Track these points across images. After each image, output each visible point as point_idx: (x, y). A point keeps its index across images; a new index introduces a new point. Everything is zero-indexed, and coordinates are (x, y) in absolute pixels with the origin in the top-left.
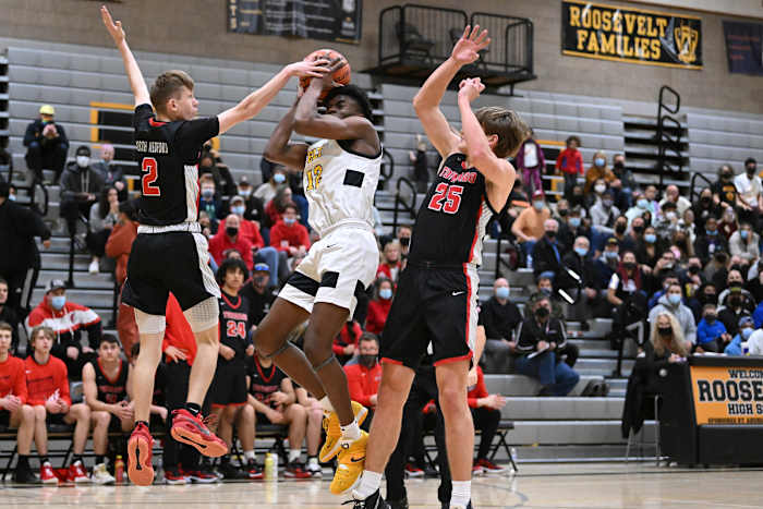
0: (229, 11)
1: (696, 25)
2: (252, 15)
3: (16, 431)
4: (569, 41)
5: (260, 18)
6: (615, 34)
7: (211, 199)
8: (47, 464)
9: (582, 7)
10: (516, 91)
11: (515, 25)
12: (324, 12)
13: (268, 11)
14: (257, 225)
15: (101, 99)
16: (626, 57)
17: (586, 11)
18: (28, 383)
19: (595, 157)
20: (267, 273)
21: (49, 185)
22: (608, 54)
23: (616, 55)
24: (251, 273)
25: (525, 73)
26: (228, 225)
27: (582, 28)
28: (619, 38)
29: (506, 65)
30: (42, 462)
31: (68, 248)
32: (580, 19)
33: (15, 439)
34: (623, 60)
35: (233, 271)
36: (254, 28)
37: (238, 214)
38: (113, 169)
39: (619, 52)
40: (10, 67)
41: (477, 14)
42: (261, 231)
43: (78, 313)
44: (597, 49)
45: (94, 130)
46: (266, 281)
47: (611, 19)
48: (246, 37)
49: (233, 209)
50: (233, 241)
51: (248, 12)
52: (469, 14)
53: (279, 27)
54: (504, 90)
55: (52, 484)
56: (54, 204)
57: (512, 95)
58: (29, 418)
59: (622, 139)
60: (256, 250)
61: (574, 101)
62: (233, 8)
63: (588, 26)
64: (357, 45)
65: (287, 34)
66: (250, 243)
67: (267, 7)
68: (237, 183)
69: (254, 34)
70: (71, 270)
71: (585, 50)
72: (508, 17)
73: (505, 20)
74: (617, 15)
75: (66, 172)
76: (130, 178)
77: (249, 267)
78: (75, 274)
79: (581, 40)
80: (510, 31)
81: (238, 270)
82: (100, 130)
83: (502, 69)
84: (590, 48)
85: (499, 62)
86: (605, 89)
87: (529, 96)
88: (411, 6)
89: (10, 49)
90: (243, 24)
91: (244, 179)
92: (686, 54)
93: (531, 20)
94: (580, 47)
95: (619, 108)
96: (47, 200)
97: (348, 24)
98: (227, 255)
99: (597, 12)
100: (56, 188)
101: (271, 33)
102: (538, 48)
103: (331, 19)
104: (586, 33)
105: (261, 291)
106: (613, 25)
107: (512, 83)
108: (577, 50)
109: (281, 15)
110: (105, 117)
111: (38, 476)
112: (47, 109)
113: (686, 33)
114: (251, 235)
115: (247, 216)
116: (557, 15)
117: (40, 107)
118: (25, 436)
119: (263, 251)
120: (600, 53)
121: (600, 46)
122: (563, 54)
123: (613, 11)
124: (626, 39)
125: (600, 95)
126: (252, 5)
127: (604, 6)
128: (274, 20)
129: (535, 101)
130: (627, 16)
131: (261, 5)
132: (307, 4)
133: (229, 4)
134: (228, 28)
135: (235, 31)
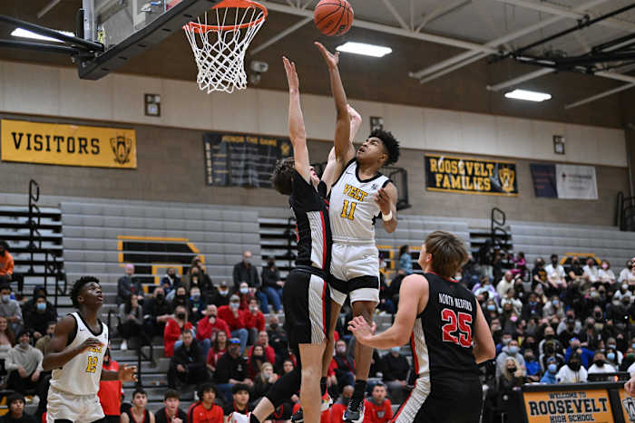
0: (207, 172)
1: (512, 167)
2: (221, 175)
4: (431, 181)
5: (227, 175)
6: (461, 175)
7: (198, 300)
9: (438, 159)
11: (394, 173)
12: (268, 170)
13: (233, 171)
15: (124, 234)
16: (468, 190)
17: (441, 161)
20: (239, 344)
22: (456, 189)
23: (462, 189)
25: (403, 204)
27: (438, 172)
28: (463, 178)
32: (437, 167)
34: (466, 192)
36: (224, 183)
38: (134, 280)
39: (464, 187)
40: (63, 215)
44: (449, 186)
45: (121, 255)
46: (238, 350)
47: (457, 166)
48: (219, 188)
51: (219, 172)
53: (241, 181)
59: (470, 244)
61: (436, 220)
62: (210, 170)
63: (442, 171)
65: (246, 186)
67: (233, 168)
68: (218, 286)
69: (224, 186)
71: (442, 187)
73: (388, 170)
74: (461, 164)
76: (145, 286)
79: (438, 180)
80: (392, 177)
82: (125, 255)
84: (444, 185)
86: (456, 212)
87: (407, 219)
89: (63, 203)
90: (218, 180)
92: (507, 187)
93: (405, 169)
94: (438, 185)
95: (466, 224)
99: (447, 162)
102: (411, 187)
104: (441, 176)
105: (235, 357)
106: (458, 170)
108: (435, 187)
109: (241, 173)
110: (127, 246)
113: (506, 172)
116: (422, 165)
120: (451, 188)
121: (451, 183)
122: (427, 190)
123: (458, 161)
124: (468, 179)
125: (454, 216)
126: (222, 168)
127: (452, 157)
128: (236, 177)
129: (411, 221)
130: (468, 164)
131: (228, 167)
132: (258, 165)
133: (206, 167)
134: (207, 183)
135: (211, 185)
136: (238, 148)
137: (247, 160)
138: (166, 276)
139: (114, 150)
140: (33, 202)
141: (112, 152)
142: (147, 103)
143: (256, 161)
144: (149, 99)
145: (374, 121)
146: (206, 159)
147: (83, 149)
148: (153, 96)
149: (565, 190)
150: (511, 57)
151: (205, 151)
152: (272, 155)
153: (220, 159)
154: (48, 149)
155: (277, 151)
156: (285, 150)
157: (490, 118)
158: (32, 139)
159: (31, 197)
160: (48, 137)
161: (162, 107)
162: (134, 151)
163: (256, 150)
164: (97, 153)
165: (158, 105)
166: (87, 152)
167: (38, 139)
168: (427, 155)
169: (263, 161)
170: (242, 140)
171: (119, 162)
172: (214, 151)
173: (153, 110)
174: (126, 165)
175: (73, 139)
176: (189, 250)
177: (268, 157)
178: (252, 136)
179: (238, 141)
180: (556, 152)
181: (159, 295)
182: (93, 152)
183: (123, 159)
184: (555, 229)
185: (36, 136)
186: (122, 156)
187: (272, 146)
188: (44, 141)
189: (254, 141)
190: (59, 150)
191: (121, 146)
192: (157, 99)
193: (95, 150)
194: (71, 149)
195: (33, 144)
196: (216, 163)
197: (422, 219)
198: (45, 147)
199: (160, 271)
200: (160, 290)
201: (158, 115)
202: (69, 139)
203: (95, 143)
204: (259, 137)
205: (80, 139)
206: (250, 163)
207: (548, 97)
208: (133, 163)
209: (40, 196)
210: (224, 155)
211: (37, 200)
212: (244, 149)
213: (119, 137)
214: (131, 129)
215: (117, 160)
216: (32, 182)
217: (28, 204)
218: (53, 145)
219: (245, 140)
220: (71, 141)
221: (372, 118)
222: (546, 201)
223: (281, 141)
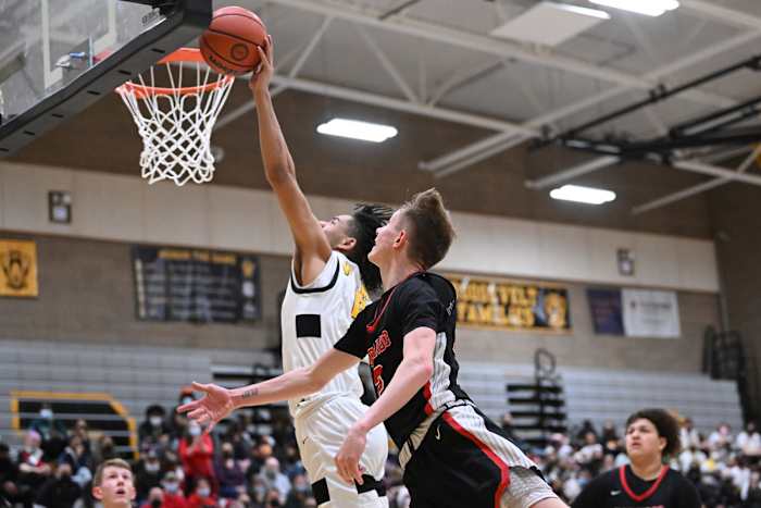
0: (137, 301)
1: (563, 293)
2: (159, 304)
5: (167, 306)
6: (492, 304)
9: (460, 282)
12: (227, 298)
13: (175, 300)
15: (21, 389)
16: (503, 325)
17: (464, 285)
22: (486, 323)
23: (493, 324)
27: (462, 300)
28: (496, 308)
32: (460, 292)
34: (500, 329)
36: (161, 317)
39: (497, 321)
44: (476, 319)
45: (15, 419)
47: (487, 291)
48: (155, 324)
51: (156, 301)
53: (185, 314)
59: (505, 400)
62: (142, 298)
63: (467, 298)
64: (259, 327)
65: (194, 320)
67: (174, 295)
69: (162, 321)
71: (466, 321)
74: (492, 289)
79: (461, 311)
82: (21, 418)
84: (470, 319)
86: (487, 354)
90: (153, 312)
92: (556, 319)
95: (501, 372)
97: (249, 308)
99: (474, 287)
103: (233, 304)
104: (465, 305)
106: (489, 297)
109: (186, 302)
110: (24, 406)
113: (555, 301)
120: (479, 322)
121: (478, 316)
123: (487, 284)
124: (502, 309)
125: (483, 361)
126: (159, 295)
127: (478, 280)
128: (180, 307)
130: (501, 289)
131: (167, 294)
132: (210, 290)
133: (137, 294)
134: (137, 317)
135: (143, 320)
136: (182, 268)
137: (194, 284)
139: (5, 271)
141: (3, 274)
142: (52, 205)
143: (207, 286)
144: (56, 198)
146: (135, 283)
148: (61, 195)
149: (636, 323)
150: (559, 142)
151: (135, 272)
152: (230, 277)
153: (157, 283)
155: (236, 272)
156: (248, 269)
161: (73, 210)
162: (34, 271)
163: (206, 270)
165: (69, 208)
169: (217, 285)
170: (185, 256)
171: (13, 287)
172: (147, 272)
173: (60, 213)
174: (23, 292)
176: (113, 412)
177: (224, 280)
178: (201, 250)
179: (181, 258)
180: (622, 272)
181: (65, 476)
183: (18, 283)
184: (622, 377)
186: (17, 279)
187: (229, 265)
189: (204, 257)
191: (16, 266)
192: (67, 199)
196: (152, 289)
200: (65, 468)
204: (211, 252)
206: (199, 288)
207: (609, 196)
210: (162, 278)
212: (190, 268)
213: (12, 253)
214: (30, 240)
215: (10, 285)
219: (192, 256)
222: (609, 340)
223: (240, 257)
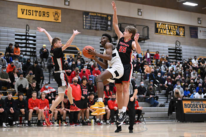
1: (184, 28)
2: (88, 25)
3: (37, 115)
4: (156, 31)
5: (90, 26)
6: (166, 29)
7: (80, 65)
8: (44, 122)
9: (159, 24)
10: (145, 42)
11: (145, 28)
12: (104, 25)
14: (90, 70)
17: (160, 25)
18: (40, 104)
19: (162, 56)
20: (92, 81)
21: (45, 62)
22: (165, 34)
23: (167, 34)
24: (88, 81)
25: (147, 38)
26: (83, 70)
27: (159, 28)
28: (167, 30)
29: (143, 36)
30: (43, 121)
31: (49, 75)
33: (37, 116)
34: (168, 35)
35: (84, 80)
37: (85, 68)
39: (167, 33)
40: (37, 36)
41: (137, 25)
42: (90, 72)
43: (51, 89)
46: (91, 82)
47: (165, 26)
48: (87, 30)
49: (85, 67)
50: (84, 73)
52: (135, 25)
53: (94, 28)
54: (143, 41)
55: (45, 126)
56: (46, 66)
57: (144, 42)
58: (40, 112)
59: (168, 52)
60: (89, 76)
61: (158, 44)
62: (85, 24)
63: (160, 28)
64: (111, 32)
65: (96, 30)
66: (88, 74)
67: (92, 24)
68: (85, 61)
69: (89, 29)
70: (50, 80)
71: (160, 33)
72: (143, 26)
73: (143, 27)
74: (167, 25)
75: (48, 59)
77: (88, 79)
78: (50, 81)
79: (159, 31)
80: (144, 29)
81: (86, 80)
83: (142, 37)
84: (161, 32)
85: (141, 35)
86: (164, 41)
87: (148, 43)
88: (123, 23)
89: (37, 32)
90: (87, 27)
91: (87, 60)
92: (181, 34)
93: (148, 26)
94: (159, 32)
95: (167, 45)
96: (44, 65)
97: (109, 27)
98: (83, 77)
99: (162, 25)
100: (46, 62)
101: (93, 29)
102: (150, 32)
103: (106, 26)
104: (160, 29)
105: (90, 85)
106: (166, 27)
107: (144, 40)
109: (95, 25)
111: (42, 124)
112: (44, 45)
113: (182, 29)
114: (88, 72)
115: (88, 68)
116: (154, 25)
117: (43, 45)
118: (39, 116)
119: (91, 76)
120: (163, 34)
121: (163, 32)
122: (155, 34)
123: (166, 25)
124: (169, 30)
125: (163, 43)
126: (89, 23)
127: (164, 23)
128: (93, 26)
129: (149, 44)
130: (169, 26)
131: (90, 23)
132: (100, 23)
133: (84, 23)
134: (83, 28)
135: (85, 29)
136: (94, 17)
137: (97, 21)
138: (69, 58)
139: (54, 16)
140: (27, 32)
141: (53, 17)
142: (65, 1)
143: (100, 22)
145: (139, 10)
146: (83, 20)
147: (44, 15)
149: (201, 36)
151: (83, 18)
152: (105, 20)
154: (33, 15)
155: (107, 19)
156: (109, 18)
157: (177, 11)
158: (28, 11)
159: (27, 30)
160: (33, 11)
161: (70, 2)
162: (60, 17)
163: (100, 18)
164: (48, 17)
166: (45, 16)
167: (30, 11)
168: (156, 22)
169: (102, 22)
170: (95, 14)
171: (55, 20)
172: (86, 18)
174: (58, 21)
175: (41, 12)
176: (77, 50)
177: (104, 21)
178: (99, 13)
179: (94, 15)
180: (198, 23)
181: (66, 64)
182: (47, 16)
183: (57, 19)
184: (196, 48)
185: (29, 10)
187: (105, 17)
188: (31, 12)
189: (100, 15)
190: (36, 15)
191: (56, 15)
192: (69, 0)
193: (48, 16)
194: (40, 15)
195: (28, 13)
196: (87, 22)
197: (153, 43)
198: (32, 14)
199: (67, 56)
200: (67, 62)
201: (69, 5)
202: (39, 12)
203: (48, 13)
204: (101, 14)
205: (43, 12)
206: (98, 22)
207: (197, 5)
208: (60, 21)
209: (30, 30)
210: (89, 19)
211: (28, 31)
212: (96, 17)
213: (55, 12)
214: (60, 9)
215: (55, 19)
216: (27, 25)
217: (25, 32)
218: (34, 13)
219: (97, 14)
220: (40, 13)
221: (138, 9)
222: (194, 39)
223: (108, 15)
